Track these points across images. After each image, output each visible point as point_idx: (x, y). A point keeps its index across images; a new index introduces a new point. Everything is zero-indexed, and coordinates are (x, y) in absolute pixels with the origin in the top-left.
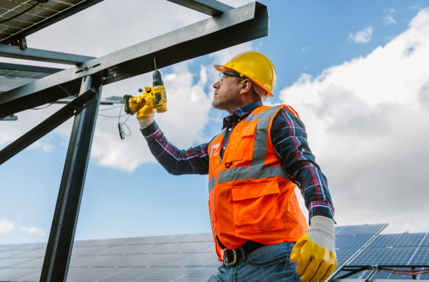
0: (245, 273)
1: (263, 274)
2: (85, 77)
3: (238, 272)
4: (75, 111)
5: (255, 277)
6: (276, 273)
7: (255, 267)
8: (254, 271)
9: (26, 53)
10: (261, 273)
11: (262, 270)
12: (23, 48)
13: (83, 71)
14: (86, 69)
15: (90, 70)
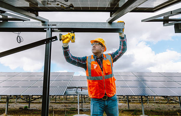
2: (48, 28)
4: (45, 42)
13: (46, 25)
14: (49, 25)
15: (50, 26)
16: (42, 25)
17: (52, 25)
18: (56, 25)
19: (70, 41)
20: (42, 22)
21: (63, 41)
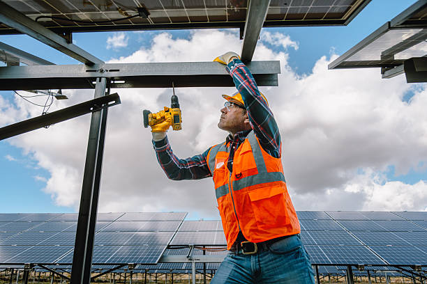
0: (267, 260)
1: (284, 260)
2: (100, 78)
3: (260, 259)
4: (92, 109)
5: (276, 262)
6: (295, 260)
7: (276, 256)
8: (275, 259)
9: (69, 47)
10: (282, 260)
11: (282, 258)
12: (69, 41)
13: (95, 71)
14: (102, 71)
15: (106, 72)
16: (87, 71)
17: (110, 71)
18: (118, 70)
19: (171, 127)
20: (86, 64)
21: (153, 126)
